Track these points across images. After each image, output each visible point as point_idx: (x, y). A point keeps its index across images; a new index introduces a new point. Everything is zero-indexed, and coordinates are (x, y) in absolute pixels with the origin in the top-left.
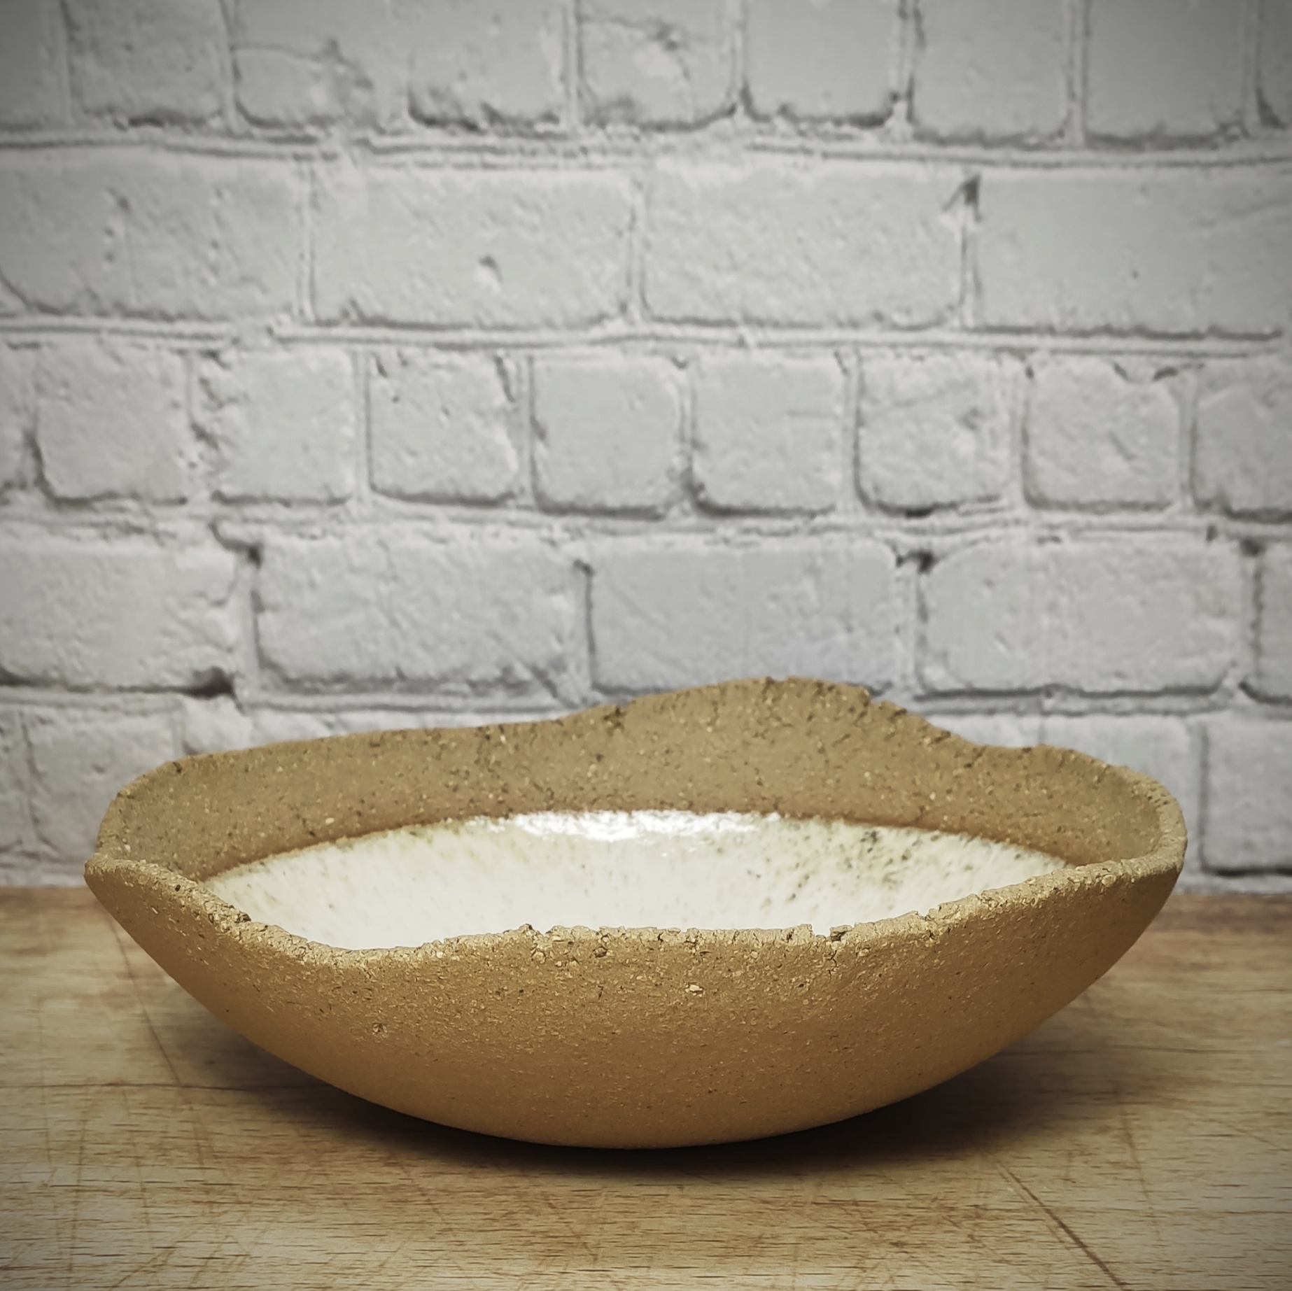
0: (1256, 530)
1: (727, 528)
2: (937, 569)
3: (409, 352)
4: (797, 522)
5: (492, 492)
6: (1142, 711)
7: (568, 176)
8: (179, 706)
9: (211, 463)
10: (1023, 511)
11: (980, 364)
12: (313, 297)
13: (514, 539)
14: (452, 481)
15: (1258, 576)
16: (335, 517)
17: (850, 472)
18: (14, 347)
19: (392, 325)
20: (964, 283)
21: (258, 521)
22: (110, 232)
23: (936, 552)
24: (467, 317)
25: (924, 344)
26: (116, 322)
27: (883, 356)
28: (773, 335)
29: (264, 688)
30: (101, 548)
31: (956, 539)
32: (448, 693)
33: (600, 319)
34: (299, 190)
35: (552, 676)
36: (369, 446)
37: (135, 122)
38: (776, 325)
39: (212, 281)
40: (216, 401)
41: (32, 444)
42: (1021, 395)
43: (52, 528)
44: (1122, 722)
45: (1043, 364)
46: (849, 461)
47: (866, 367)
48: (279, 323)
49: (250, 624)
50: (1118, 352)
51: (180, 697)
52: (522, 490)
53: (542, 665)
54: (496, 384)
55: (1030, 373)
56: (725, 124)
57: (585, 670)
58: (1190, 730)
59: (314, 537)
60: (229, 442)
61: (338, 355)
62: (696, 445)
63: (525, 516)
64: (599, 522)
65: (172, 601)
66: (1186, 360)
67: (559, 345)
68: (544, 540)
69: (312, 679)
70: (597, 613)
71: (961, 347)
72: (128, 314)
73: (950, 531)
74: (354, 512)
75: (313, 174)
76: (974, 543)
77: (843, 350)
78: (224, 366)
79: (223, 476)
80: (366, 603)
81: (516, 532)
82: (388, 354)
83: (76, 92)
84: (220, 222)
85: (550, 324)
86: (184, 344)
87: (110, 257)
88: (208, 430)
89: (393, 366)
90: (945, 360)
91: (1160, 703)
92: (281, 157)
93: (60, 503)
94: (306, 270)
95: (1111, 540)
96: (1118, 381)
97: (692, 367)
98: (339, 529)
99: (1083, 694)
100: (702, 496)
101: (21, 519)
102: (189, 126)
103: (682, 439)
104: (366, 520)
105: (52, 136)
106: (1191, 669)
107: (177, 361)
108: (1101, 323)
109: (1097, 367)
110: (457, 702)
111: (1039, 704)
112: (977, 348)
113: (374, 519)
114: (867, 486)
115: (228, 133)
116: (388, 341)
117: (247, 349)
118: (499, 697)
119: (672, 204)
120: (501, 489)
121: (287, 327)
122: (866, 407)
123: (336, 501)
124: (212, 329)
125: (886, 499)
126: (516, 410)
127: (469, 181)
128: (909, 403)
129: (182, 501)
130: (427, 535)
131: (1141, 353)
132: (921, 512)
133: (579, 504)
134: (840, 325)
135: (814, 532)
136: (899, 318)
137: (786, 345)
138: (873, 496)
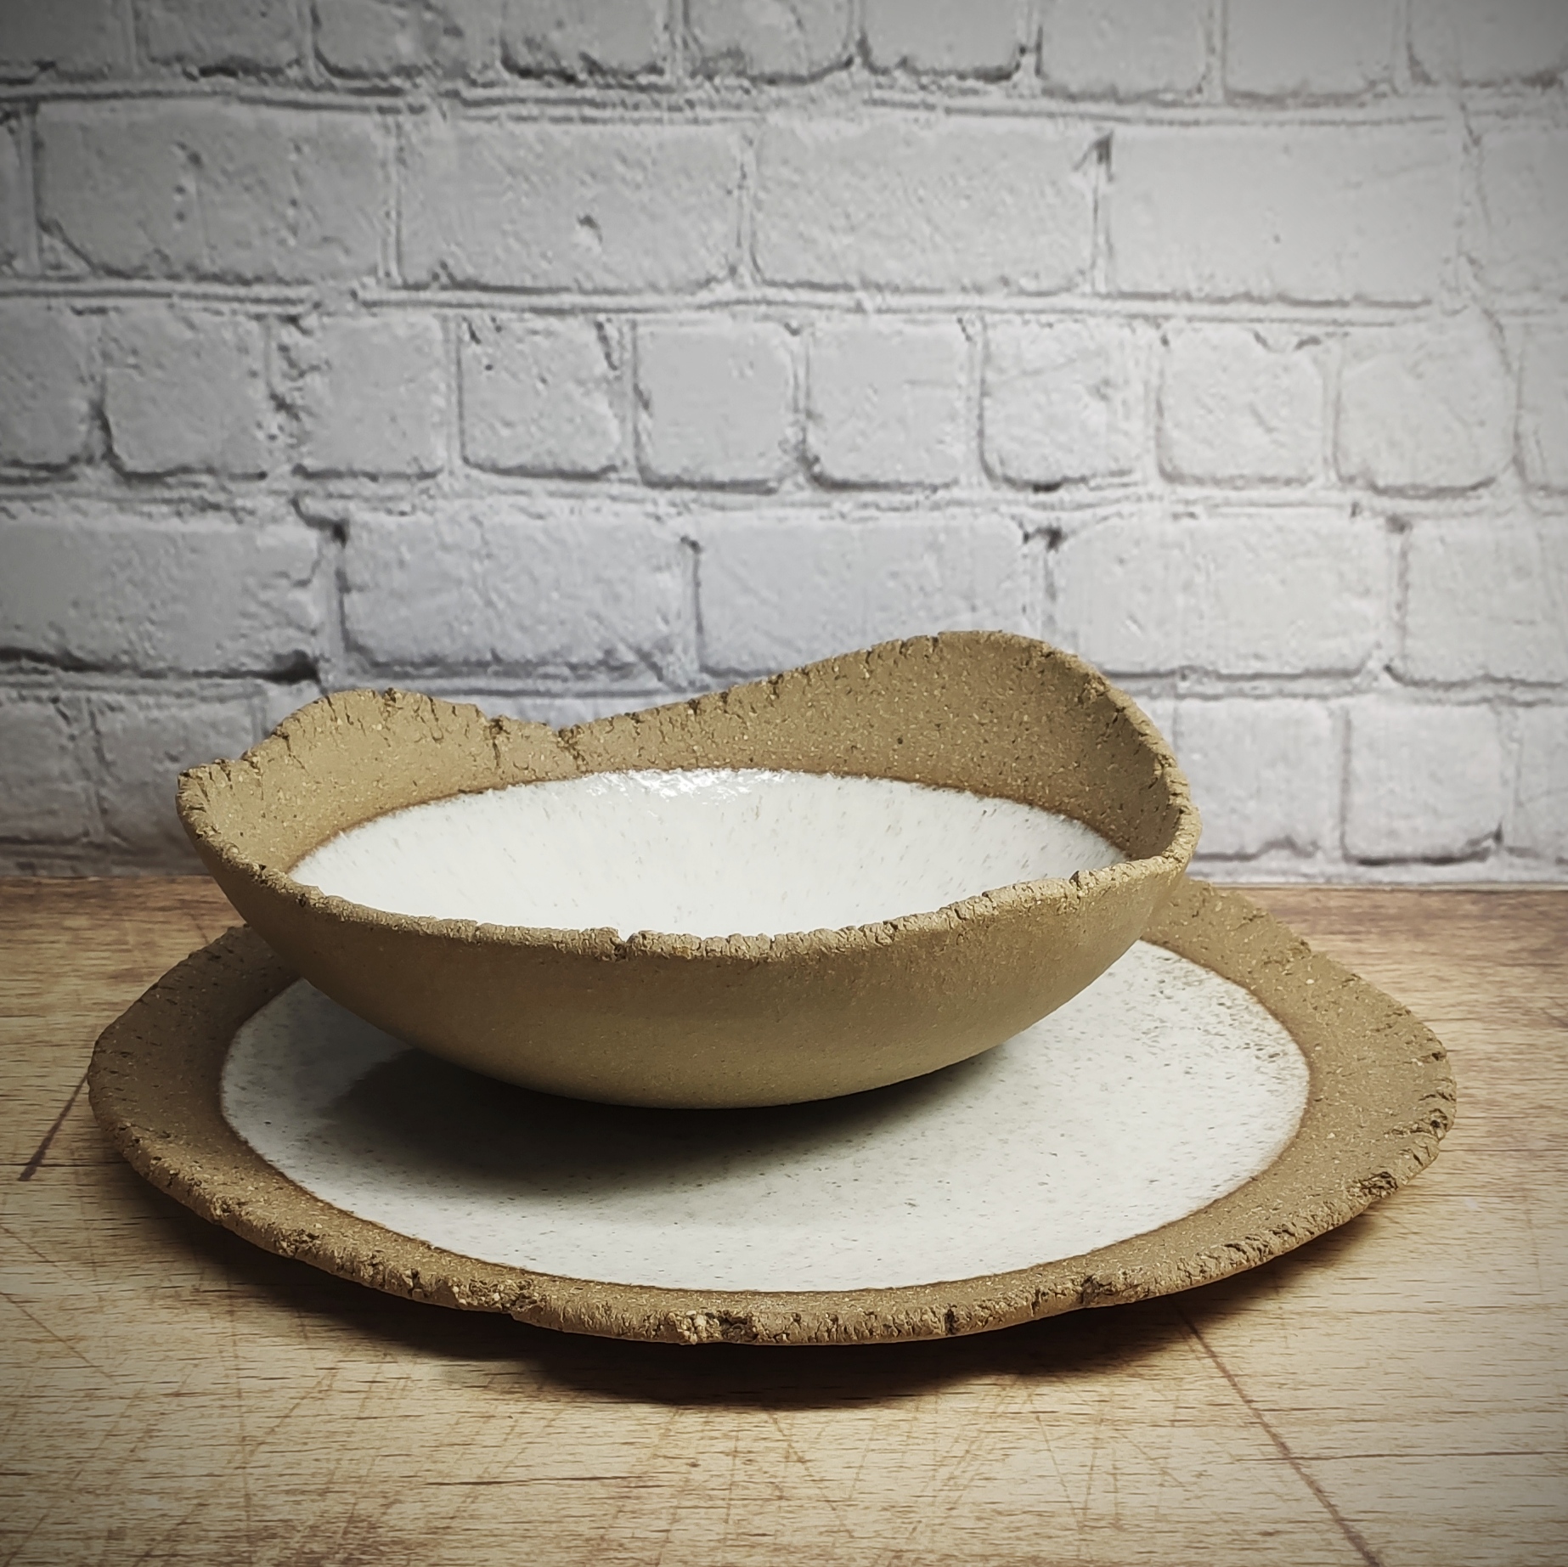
0: (1402, 506)
1: (844, 503)
2: (1065, 546)
3: (503, 316)
4: (919, 496)
5: (593, 467)
6: (1281, 694)
7: (675, 131)
8: (260, 692)
9: (291, 436)
10: (1157, 486)
11: (1110, 332)
12: (399, 259)
13: (617, 514)
14: (550, 453)
15: (1404, 555)
16: (425, 491)
17: (974, 444)
18: (79, 313)
19: (485, 288)
20: (1096, 245)
21: (342, 496)
22: (180, 190)
23: (1065, 529)
24: (565, 281)
25: (1054, 311)
26: (187, 286)
27: (1008, 322)
28: (893, 300)
29: (351, 672)
30: (175, 524)
31: (1087, 514)
32: (546, 676)
33: (708, 282)
34: (386, 145)
35: (657, 658)
36: (461, 417)
37: (206, 72)
38: (896, 290)
39: (292, 242)
40: (297, 369)
41: (99, 415)
42: (1156, 365)
43: (121, 505)
44: (1261, 705)
45: (1180, 332)
46: (973, 433)
47: (990, 333)
48: (364, 286)
49: (335, 604)
50: (1260, 320)
51: (260, 681)
52: (625, 463)
53: (647, 647)
54: (597, 351)
55: (1165, 342)
56: (843, 75)
57: (693, 652)
58: (1331, 714)
59: (403, 514)
60: (310, 414)
61: (427, 320)
62: (810, 415)
63: (628, 489)
64: (707, 496)
65: (251, 581)
66: (1331, 329)
67: (665, 309)
68: (648, 515)
69: (402, 663)
70: (704, 591)
71: (1092, 313)
72: (202, 277)
73: (1080, 507)
74: (446, 488)
75: (399, 126)
76: (1105, 518)
77: (966, 316)
78: (305, 332)
79: (304, 449)
80: (459, 582)
81: (618, 507)
82: (480, 318)
83: (142, 39)
84: (300, 180)
85: (654, 288)
86: (262, 309)
87: (181, 217)
88: (288, 400)
89: (486, 334)
90: (1077, 327)
91: (1299, 686)
92: (365, 110)
93: (130, 478)
94: (393, 230)
95: (1250, 516)
96: (1258, 348)
97: (806, 333)
98: (429, 504)
99: (1220, 677)
100: (817, 469)
101: (88, 495)
102: (264, 75)
103: (796, 410)
104: (458, 496)
105: (118, 87)
106: (1330, 651)
107: (254, 326)
108: (1241, 289)
109: (1237, 335)
110: (556, 686)
111: (1174, 687)
112: (1109, 315)
113: (467, 494)
114: (992, 459)
115: (307, 84)
116: (481, 306)
117: (329, 314)
118: (602, 681)
119: (785, 162)
120: (604, 462)
121: (373, 292)
122: (991, 376)
123: (426, 475)
124: (291, 293)
125: (1012, 474)
126: (618, 378)
127: (567, 136)
128: (1037, 372)
129: (262, 476)
130: (523, 510)
131: (1282, 321)
132: (1050, 487)
133: (686, 477)
134: (964, 289)
135: (936, 507)
136: (1029, 284)
137: (908, 311)
138: (998, 470)
